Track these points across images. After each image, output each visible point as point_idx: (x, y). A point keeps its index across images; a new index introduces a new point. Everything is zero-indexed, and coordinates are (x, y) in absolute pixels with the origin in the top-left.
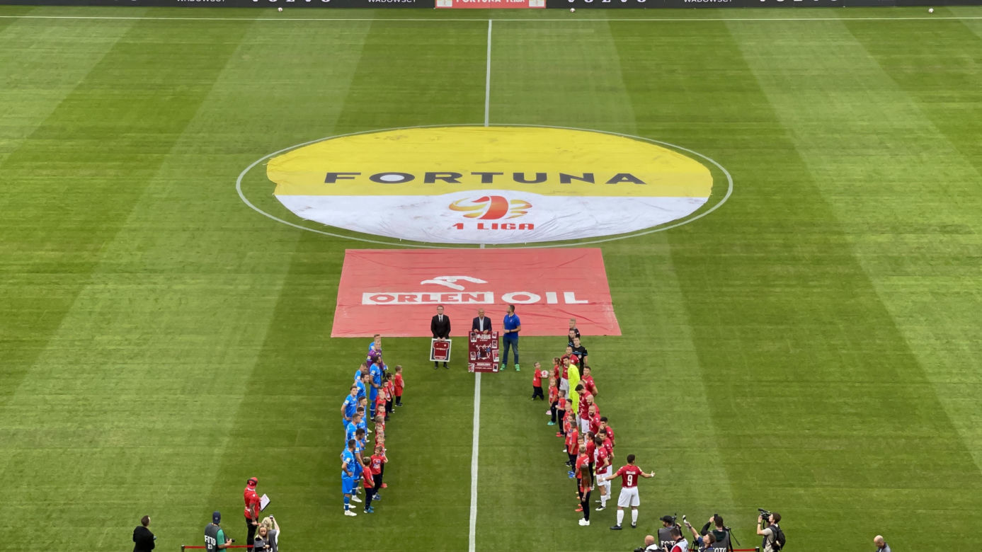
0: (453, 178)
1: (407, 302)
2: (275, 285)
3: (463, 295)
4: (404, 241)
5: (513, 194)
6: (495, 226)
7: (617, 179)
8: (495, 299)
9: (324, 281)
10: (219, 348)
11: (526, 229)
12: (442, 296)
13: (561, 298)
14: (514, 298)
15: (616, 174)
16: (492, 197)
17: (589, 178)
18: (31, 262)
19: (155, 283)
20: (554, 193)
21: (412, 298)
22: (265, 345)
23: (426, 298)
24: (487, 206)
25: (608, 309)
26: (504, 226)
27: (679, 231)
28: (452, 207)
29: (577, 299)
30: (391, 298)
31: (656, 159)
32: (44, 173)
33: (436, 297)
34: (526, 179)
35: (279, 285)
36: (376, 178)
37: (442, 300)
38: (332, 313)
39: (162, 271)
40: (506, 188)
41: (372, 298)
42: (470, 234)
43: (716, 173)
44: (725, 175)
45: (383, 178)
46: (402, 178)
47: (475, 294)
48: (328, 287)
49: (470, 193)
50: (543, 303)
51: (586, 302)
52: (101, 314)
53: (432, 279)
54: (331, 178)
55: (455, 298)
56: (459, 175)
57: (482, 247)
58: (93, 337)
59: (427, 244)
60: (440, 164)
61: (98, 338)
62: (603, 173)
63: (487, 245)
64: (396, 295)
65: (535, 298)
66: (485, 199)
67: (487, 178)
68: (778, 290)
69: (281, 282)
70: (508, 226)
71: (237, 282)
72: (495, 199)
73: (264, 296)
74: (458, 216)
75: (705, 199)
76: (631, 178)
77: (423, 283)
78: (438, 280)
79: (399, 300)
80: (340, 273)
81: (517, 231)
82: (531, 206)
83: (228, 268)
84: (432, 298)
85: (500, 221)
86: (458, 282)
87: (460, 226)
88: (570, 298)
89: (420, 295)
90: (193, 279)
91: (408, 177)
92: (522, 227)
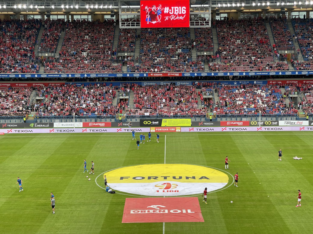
0: (156, 178)
1: (143, 213)
2: (106, 208)
3: (159, 211)
4: (142, 196)
5: (173, 182)
6: (168, 191)
7: (202, 178)
8: (168, 212)
9: (120, 207)
10: (90, 226)
11: (177, 192)
12: (153, 211)
13: (187, 211)
14: (174, 211)
15: (201, 177)
16: (167, 183)
17: (194, 178)
18: (37, 203)
19: (72, 208)
20: (184, 182)
21: (145, 211)
22: (103, 226)
23: (148, 211)
24: (166, 185)
25: (200, 214)
26: (170, 191)
27: (220, 192)
28: (155, 186)
29: (191, 211)
30: (139, 212)
31: (212, 172)
32: (42, 178)
33: (151, 211)
34: (176, 178)
35: (107, 208)
36: (134, 178)
37: (153, 212)
38: (122, 216)
39: (74, 205)
40: (171, 181)
41: (133, 212)
42: (161, 194)
43: (229, 176)
44: (232, 177)
45: (136, 178)
46: (141, 178)
47: (162, 210)
48: (121, 209)
49: (160, 182)
50: (182, 213)
51: (194, 212)
52: (57, 217)
53: (150, 206)
54: (122, 178)
55: (157, 211)
56: (158, 177)
57: (164, 197)
58: (54, 224)
59: (149, 196)
60: (152, 174)
61: (55, 224)
62: (198, 176)
63: (165, 197)
64: (140, 211)
65: (179, 211)
66: (165, 184)
67: (165, 178)
68: (249, 209)
69: (108, 207)
70: (171, 191)
71: (95, 207)
72: (168, 184)
73: (103, 211)
74: (157, 189)
75: (227, 184)
76: (206, 178)
77: (148, 207)
78: (152, 207)
79: (141, 212)
80: (124, 205)
81: (174, 192)
82: (178, 186)
83: (93, 204)
84: (150, 211)
85: (169, 190)
86: (158, 207)
87: (158, 191)
88: (189, 211)
89: (147, 211)
90: (83, 207)
91: (143, 178)
92: (175, 191)
